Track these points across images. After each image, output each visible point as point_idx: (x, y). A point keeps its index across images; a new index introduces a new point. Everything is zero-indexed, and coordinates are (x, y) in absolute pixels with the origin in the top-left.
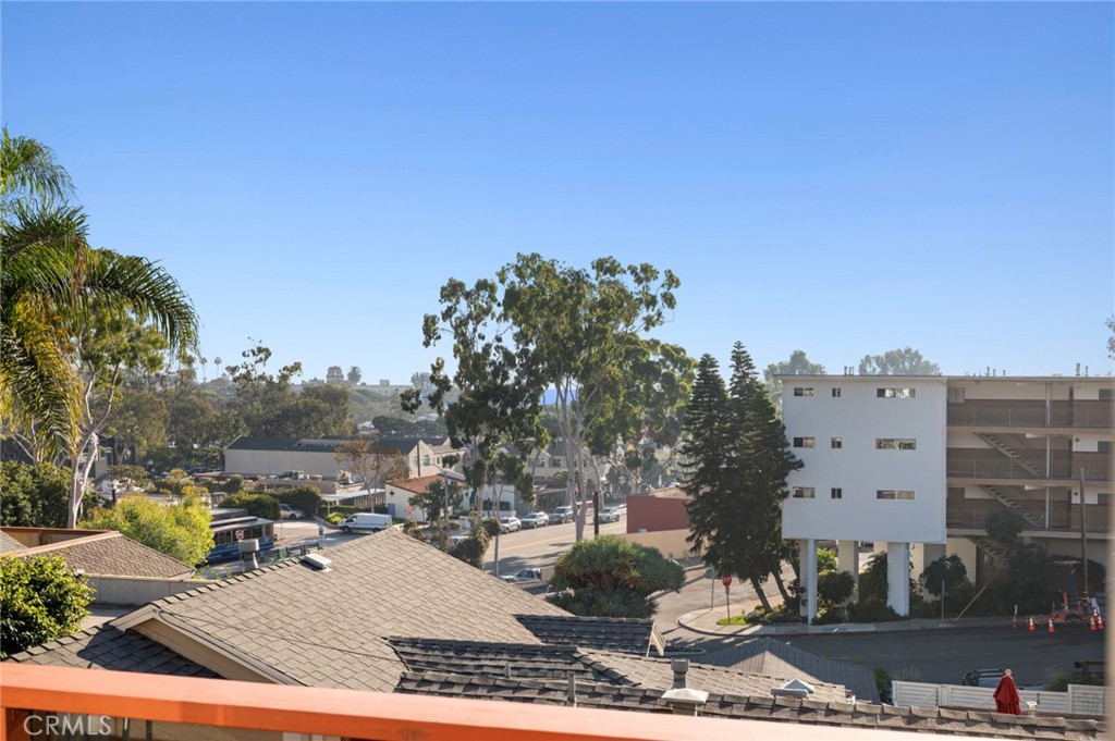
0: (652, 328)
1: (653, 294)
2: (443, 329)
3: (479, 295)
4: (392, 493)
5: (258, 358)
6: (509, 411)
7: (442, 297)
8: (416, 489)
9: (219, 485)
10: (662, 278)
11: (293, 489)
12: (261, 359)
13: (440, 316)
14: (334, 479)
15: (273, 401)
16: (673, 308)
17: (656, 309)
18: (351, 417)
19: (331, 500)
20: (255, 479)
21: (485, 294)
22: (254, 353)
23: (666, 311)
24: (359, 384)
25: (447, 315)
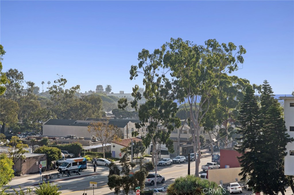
0: (232, 72)
1: (233, 57)
2: (139, 72)
3: (155, 56)
4: (114, 146)
5: (61, 83)
6: (163, 111)
7: (139, 57)
8: (125, 145)
9: (38, 141)
10: (238, 49)
11: (70, 144)
12: (62, 84)
13: (138, 66)
14: (89, 139)
15: (67, 103)
16: (242, 63)
17: (234, 64)
18: (102, 109)
19: (87, 149)
20: (54, 139)
21: (158, 56)
22: (59, 81)
23: (239, 64)
24: (110, 93)
25: (141, 65)
